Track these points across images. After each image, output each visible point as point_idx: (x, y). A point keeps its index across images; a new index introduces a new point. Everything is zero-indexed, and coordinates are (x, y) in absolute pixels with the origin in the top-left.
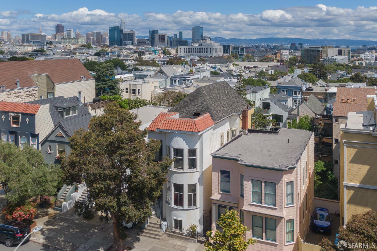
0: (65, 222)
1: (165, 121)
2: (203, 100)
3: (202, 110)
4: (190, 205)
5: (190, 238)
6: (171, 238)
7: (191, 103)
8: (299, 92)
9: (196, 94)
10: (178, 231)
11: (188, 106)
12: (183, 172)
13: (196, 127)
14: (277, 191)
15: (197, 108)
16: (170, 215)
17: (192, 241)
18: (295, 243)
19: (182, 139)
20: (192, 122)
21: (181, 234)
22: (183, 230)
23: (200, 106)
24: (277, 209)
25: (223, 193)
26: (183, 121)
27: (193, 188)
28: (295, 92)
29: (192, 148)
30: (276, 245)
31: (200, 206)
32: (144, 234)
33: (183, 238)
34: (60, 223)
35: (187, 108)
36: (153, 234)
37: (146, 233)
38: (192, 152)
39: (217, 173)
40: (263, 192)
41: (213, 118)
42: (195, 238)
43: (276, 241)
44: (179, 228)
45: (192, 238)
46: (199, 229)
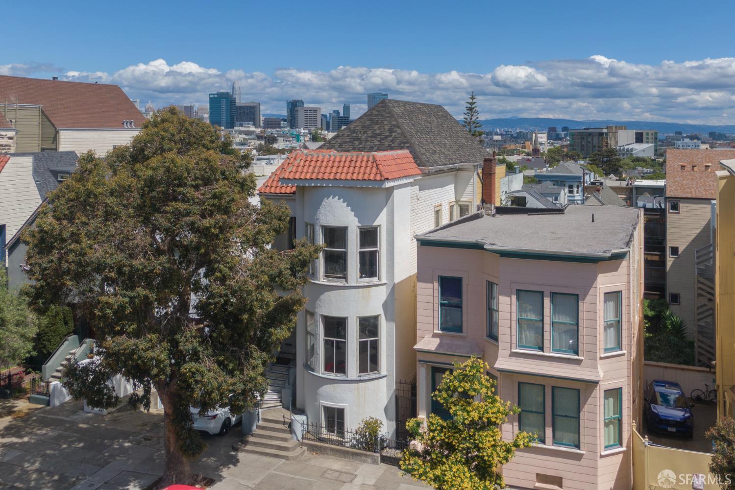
0: (53, 427)
1: (303, 162)
2: (394, 125)
3: (392, 145)
4: (363, 369)
5: (364, 452)
6: (316, 456)
7: (365, 133)
8: (578, 187)
9: (377, 113)
10: (333, 437)
11: (358, 139)
12: (346, 285)
13: (378, 169)
14: (583, 315)
15: (380, 141)
16: (315, 396)
17: (369, 460)
18: (624, 449)
19: (344, 202)
20: (368, 158)
21: (341, 444)
22: (346, 433)
23: (387, 137)
24: (581, 360)
25: (445, 332)
26: (346, 158)
27: (369, 326)
28: (571, 187)
29: (367, 224)
30: (579, 457)
31: (387, 370)
32: (248, 447)
33: (345, 454)
34: (39, 430)
35: (357, 143)
36: (272, 446)
37: (255, 444)
38: (369, 236)
39: (431, 285)
40: (548, 320)
41: (418, 162)
42: (375, 452)
43: (578, 447)
44: (336, 428)
45: (369, 450)
46: (387, 430)
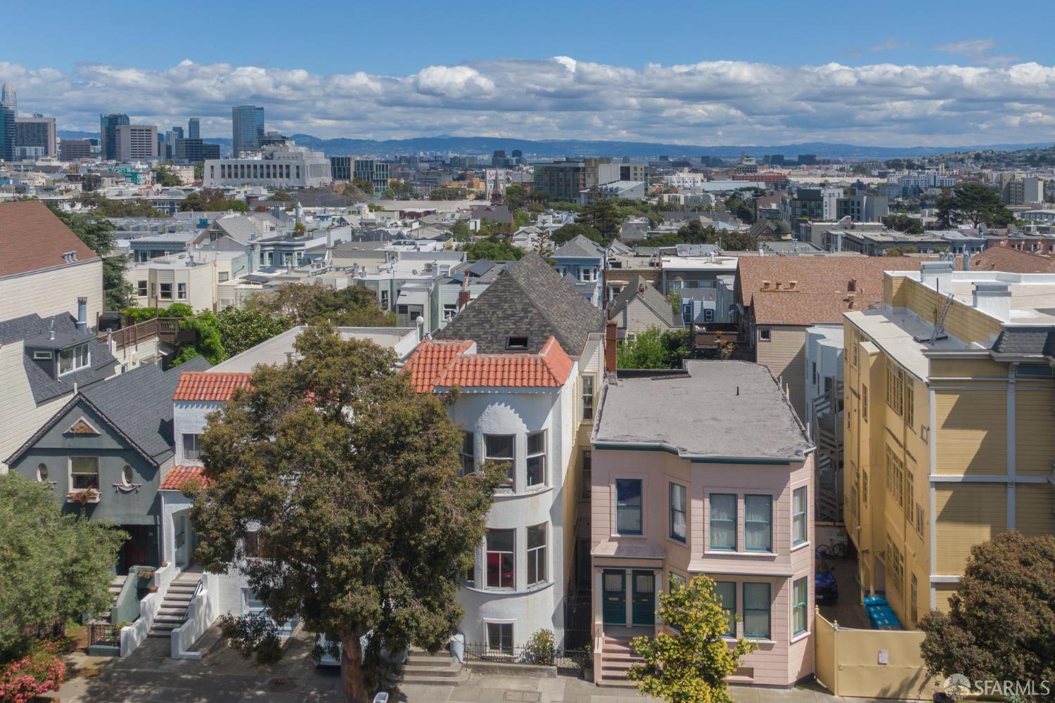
0: (150, 683)
1: (458, 366)
2: (528, 304)
3: (531, 329)
4: (531, 579)
5: (539, 666)
6: (484, 676)
9: (502, 288)
10: (499, 654)
12: (514, 495)
13: (550, 373)
14: (777, 514)
15: (514, 324)
16: (476, 613)
17: (546, 674)
18: (809, 633)
19: (511, 408)
20: (536, 361)
21: (509, 660)
22: (515, 649)
23: (522, 318)
24: (775, 557)
25: (624, 536)
26: (510, 361)
27: (537, 535)
28: (587, 272)
29: (535, 430)
30: (770, 647)
31: (554, 578)
32: (407, 678)
33: (517, 671)
34: (134, 688)
35: (487, 326)
36: (435, 674)
37: (413, 673)
38: (536, 441)
39: (607, 489)
40: (741, 521)
41: (567, 349)
42: (551, 665)
43: (769, 637)
44: (501, 645)
45: (544, 664)
46: (557, 637)
